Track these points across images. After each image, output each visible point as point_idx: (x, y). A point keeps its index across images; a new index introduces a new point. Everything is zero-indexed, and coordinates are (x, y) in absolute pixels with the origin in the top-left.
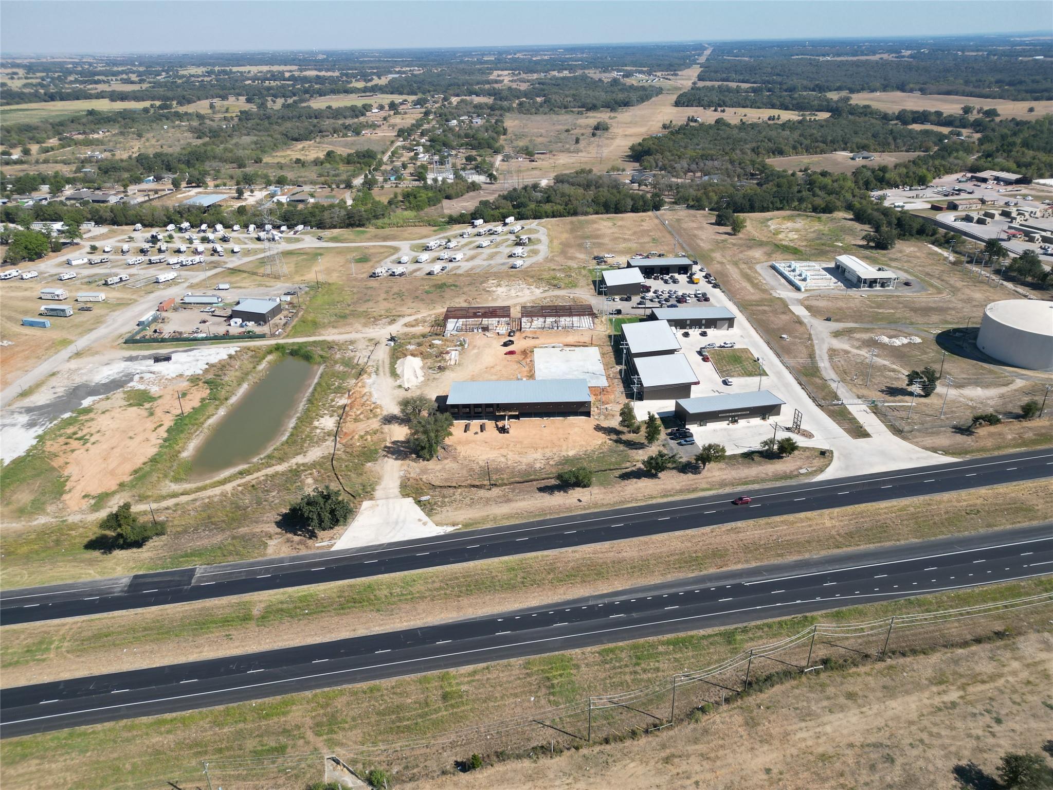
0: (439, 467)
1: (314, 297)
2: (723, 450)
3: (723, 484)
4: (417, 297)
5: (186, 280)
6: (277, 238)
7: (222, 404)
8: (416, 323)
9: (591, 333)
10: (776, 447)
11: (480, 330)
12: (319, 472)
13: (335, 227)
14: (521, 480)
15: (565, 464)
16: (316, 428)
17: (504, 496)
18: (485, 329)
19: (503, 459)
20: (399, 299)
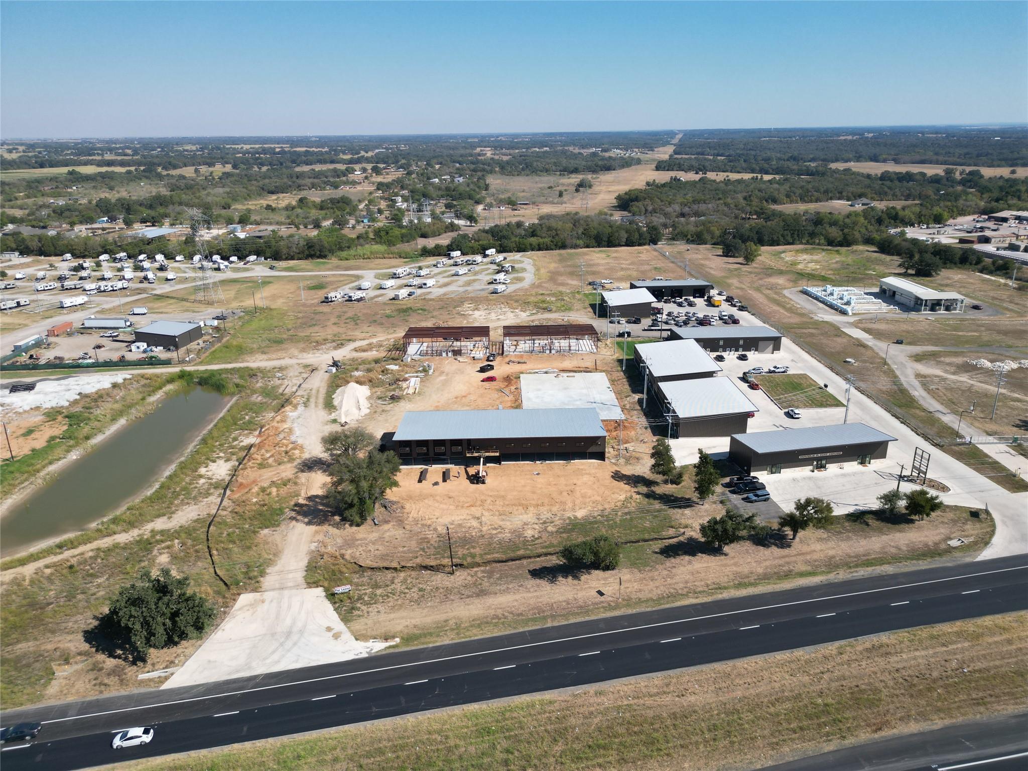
0: (374, 536)
1: (248, 322)
2: (829, 508)
3: (831, 565)
4: (375, 321)
5: (98, 305)
6: (222, 267)
7: (77, 444)
8: (370, 347)
9: (593, 357)
10: (902, 503)
11: (450, 354)
12: (183, 544)
13: (292, 258)
14: (504, 557)
15: (572, 530)
16: (201, 476)
17: (475, 584)
18: (457, 353)
19: (475, 523)
20: (353, 323)
